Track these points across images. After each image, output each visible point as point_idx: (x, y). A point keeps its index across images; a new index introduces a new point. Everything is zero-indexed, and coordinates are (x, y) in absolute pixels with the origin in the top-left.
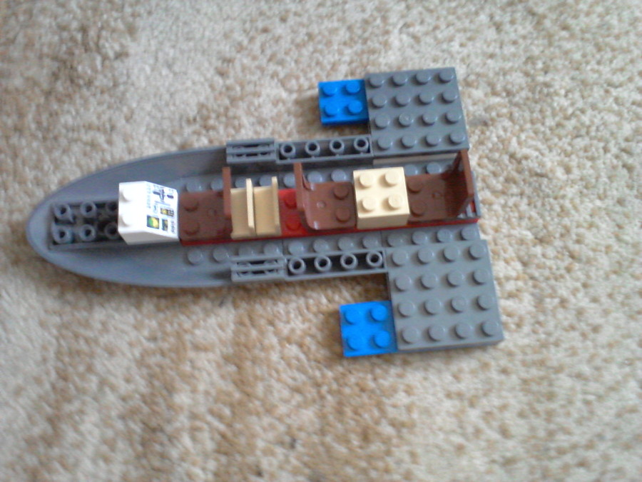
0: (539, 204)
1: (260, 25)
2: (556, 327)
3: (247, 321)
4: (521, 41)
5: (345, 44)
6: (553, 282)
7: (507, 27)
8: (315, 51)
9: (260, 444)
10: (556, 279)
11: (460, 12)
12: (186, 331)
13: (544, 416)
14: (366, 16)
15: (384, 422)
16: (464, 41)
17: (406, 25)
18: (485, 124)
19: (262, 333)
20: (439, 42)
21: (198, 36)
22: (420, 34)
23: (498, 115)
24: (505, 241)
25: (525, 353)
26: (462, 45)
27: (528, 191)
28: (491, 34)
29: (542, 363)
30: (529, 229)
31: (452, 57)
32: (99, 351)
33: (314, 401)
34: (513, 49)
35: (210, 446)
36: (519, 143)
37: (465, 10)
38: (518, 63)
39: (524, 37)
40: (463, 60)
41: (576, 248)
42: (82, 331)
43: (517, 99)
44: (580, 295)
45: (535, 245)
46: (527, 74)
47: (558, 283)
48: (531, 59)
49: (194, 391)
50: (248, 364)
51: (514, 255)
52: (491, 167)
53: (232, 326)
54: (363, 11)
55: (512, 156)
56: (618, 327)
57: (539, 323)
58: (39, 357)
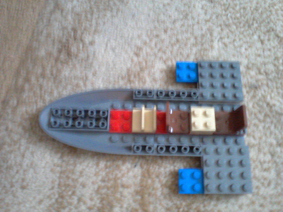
0: (280, 128)
1: (155, 33)
3: (146, 175)
4: (272, 49)
5: (193, 45)
7: (266, 42)
8: (180, 47)
11: (245, 33)
12: (119, 178)
14: (203, 32)
16: (247, 47)
17: (221, 38)
18: (256, 88)
19: (153, 181)
20: (235, 47)
21: (126, 36)
22: (227, 43)
23: (262, 84)
24: (264, 145)
25: (271, 199)
26: (246, 49)
27: (275, 121)
28: (259, 45)
31: (241, 54)
32: (78, 185)
34: (269, 53)
36: (271, 98)
37: (248, 32)
38: (271, 60)
39: (274, 48)
40: (246, 57)
42: (70, 175)
43: (270, 77)
45: (277, 147)
46: (275, 65)
48: (277, 58)
49: (121, 207)
50: (146, 196)
52: (258, 108)
53: (139, 178)
54: (202, 29)
55: (268, 104)
58: (50, 187)
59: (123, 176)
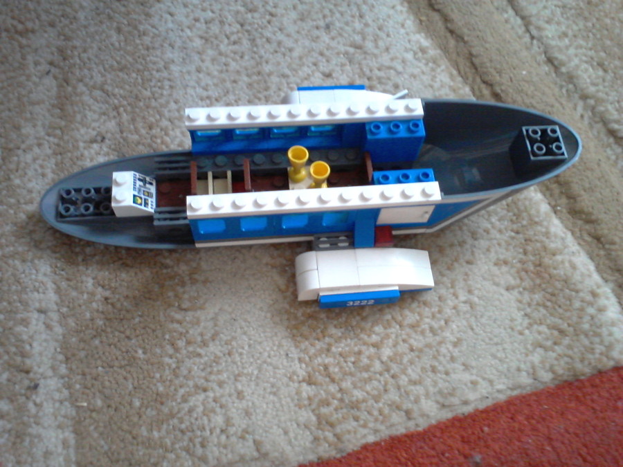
2: (265, 53)
3: (65, 84)
6: (260, 30)
9: (81, 144)
10: (262, 29)
12: (24, 96)
13: (263, 98)
15: (163, 119)
19: (75, 88)
25: (247, 70)
29: (259, 73)
30: (243, 6)
33: (115, 117)
35: (49, 152)
41: (274, 10)
44: (277, 34)
45: (246, 13)
47: (263, 31)
49: (35, 126)
50: (68, 107)
51: (233, 20)
53: (55, 89)
56: (304, 47)
57: (255, 53)
59: (30, 92)
